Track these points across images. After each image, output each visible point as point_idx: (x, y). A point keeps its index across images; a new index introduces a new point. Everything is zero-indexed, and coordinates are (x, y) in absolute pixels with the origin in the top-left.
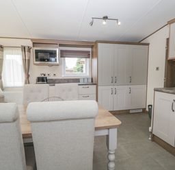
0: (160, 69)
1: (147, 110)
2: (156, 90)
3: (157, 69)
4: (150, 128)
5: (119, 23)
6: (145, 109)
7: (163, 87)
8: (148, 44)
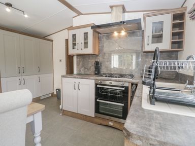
0: (62, 61)
1: (55, 93)
2: (63, 76)
3: (60, 61)
4: (61, 106)
5: (26, 16)
6: (53, 93)
7: (65, 74)
8: (52, 41)
